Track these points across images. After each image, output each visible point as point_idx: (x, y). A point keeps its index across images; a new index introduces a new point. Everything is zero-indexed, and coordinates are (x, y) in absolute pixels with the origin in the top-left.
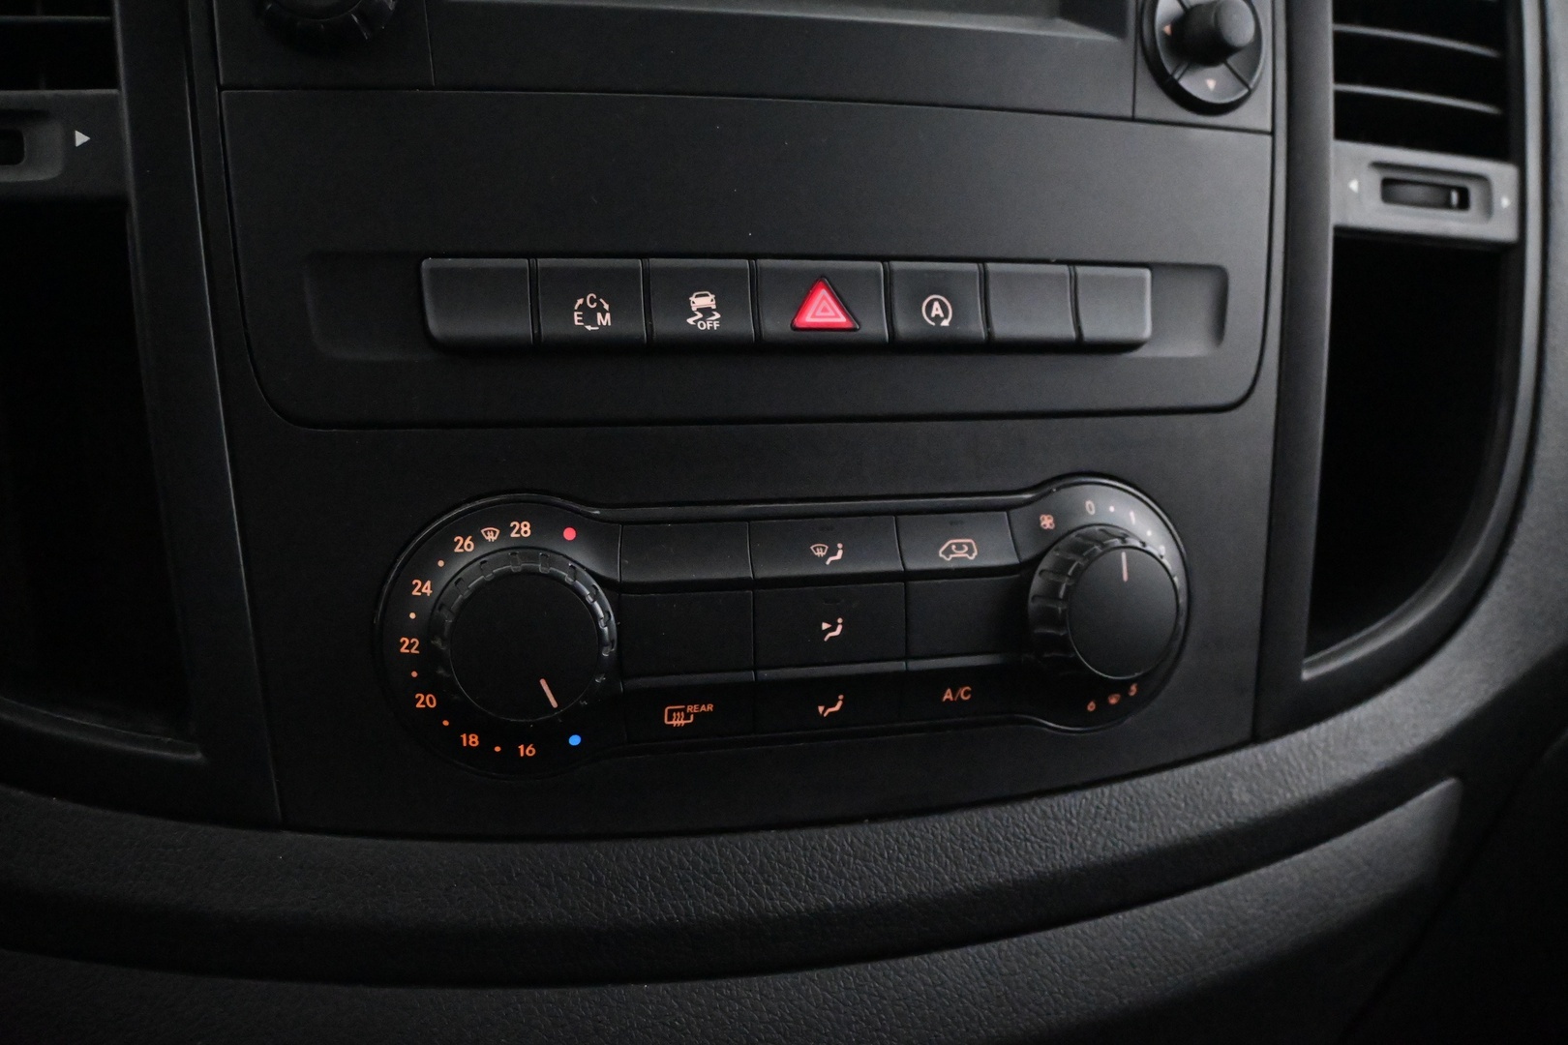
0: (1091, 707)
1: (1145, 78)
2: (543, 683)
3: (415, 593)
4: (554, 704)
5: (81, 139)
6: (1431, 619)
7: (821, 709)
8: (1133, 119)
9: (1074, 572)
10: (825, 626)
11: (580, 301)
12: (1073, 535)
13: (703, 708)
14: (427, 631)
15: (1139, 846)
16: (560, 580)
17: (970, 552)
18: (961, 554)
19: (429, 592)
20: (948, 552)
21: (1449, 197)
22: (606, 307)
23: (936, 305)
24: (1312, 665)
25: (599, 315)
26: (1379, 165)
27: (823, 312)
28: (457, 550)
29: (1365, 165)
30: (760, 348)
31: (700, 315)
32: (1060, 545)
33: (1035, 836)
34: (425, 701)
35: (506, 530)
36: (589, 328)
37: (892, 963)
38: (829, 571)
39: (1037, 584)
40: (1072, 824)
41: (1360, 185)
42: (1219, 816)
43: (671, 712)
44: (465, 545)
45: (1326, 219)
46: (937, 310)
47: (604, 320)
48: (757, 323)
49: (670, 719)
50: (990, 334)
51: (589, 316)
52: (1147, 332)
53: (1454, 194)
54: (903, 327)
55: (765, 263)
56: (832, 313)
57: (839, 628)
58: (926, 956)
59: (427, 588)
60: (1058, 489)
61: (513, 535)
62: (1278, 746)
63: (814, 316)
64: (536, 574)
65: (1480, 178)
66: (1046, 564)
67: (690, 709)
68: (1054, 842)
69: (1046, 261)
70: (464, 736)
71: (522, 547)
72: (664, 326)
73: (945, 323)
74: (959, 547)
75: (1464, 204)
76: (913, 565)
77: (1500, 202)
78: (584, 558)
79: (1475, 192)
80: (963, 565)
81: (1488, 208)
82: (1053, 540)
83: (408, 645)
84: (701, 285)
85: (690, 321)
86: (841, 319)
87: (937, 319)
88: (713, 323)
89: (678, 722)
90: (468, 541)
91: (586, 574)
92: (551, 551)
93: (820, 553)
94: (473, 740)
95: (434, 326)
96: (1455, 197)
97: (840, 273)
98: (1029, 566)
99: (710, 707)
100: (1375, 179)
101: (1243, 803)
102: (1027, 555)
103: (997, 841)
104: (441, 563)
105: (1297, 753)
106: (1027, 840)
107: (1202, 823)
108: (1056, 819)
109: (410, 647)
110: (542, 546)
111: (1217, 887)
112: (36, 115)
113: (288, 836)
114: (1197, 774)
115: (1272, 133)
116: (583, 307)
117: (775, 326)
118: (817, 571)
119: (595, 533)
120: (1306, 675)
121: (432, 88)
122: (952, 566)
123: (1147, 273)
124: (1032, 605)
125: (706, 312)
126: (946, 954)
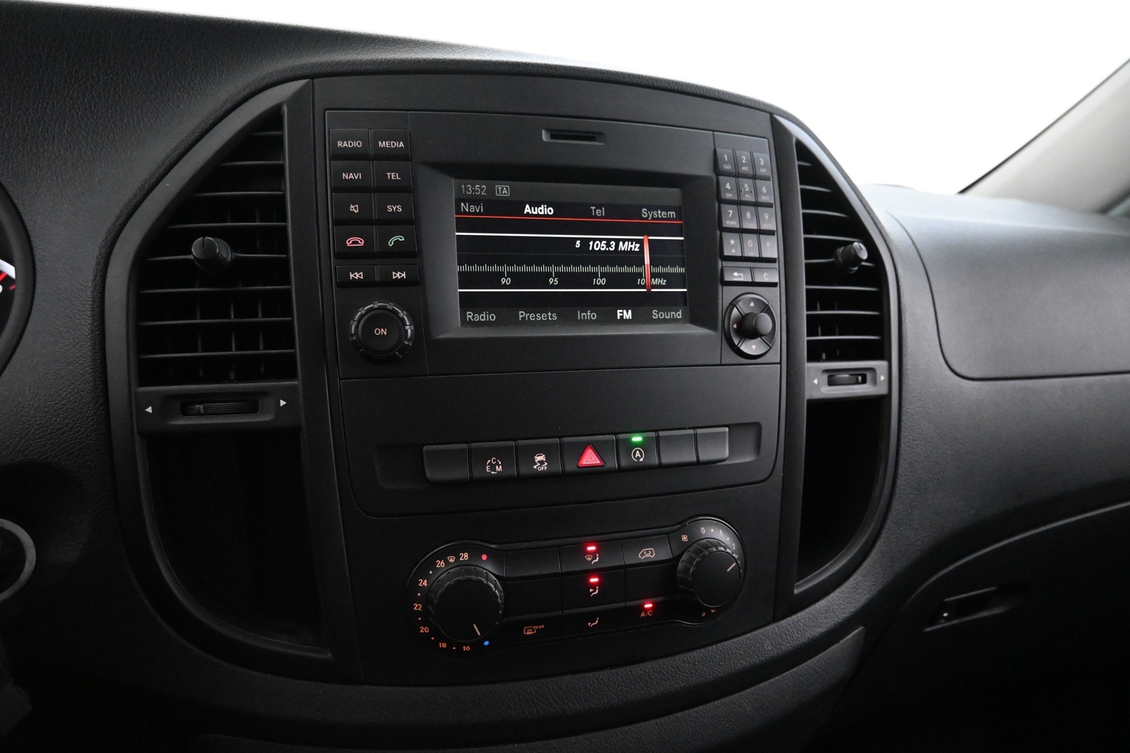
0: (704, 614)
1: (726, 347)
2: (475, 626)
3: (420, 585)
4: (479, 634)
5: (282, 403)
6: (849, 562)
7: (589, 624)
8: (721, 365)
9: (696, 564)
10: (591, 590)
11: (489, 461)
12: (696, 545)
13: (540, 627)
14: (426, 601)
15: (724, 673)
16: (482, 582)
17: (652, 554)
18: (648, 555)
19: (426, 585)
20: (643, 555)
21: (858, 379)
22: (500, 463)
23: (638, 452)
24: (798, 587)
25: (497, 467)
26: (826, 371)
27: (590, 459)
28: (437, 566)
29: (820, 372)
30: (564, 476)
31: (539, 464)
32: (690, 549)
33: (680, 671)
34: (424, 630)
35: (458, 557)
36: (493, 473)
37: (619, 729)
38: (592, 568)
39: (681, 565)
40: (696, 665)
41: (818, 381)
42: (759, 657)
43: (526, 629)
44: (441, 564)
45: (804, 397)
46: (638, 454)
47: (499, 469)
48: (563, 466)
49: (526, 632)
50: (660, 463)
51: (493, 468)
52: (727, 454)
53: (861, 377)
54: (624, 463)
55: (566, 439)
56: (594, 460)
57: (597, 591)
58: (633, 726)
59: (425, 583)
60: (689, 523)
61: (461, 559)
62: (783, 622)
63: (587, 461)
64: (471, 580)
65: (872, 370)
66: (683, 558)
67: (534, 627)
68: (688, 673)
69: (684, 429)
70: (440, 644)
71: (464, 564)
72: (524, 470)
73: (641, 460)
74: (647, 552)
75: (864, 381)
76: (628, 562)
77: (880, 378)
78: (490, 567)
79: (869, 376)
80: (648, 560)
81: (875, 382)
82: (687, 546)
83: (417, 607)
84: (539, 450)
85: (535, 467)
86: (598, 462)
87: (638, 458)
88: (544, 467)
89: (529, 633)
90: (442, 563)
91: (491, 575)
92: (477, 566)
93: (589, 559)
94: (444, 645)
95: (429, 474)
96: (860, 378)
97: (598, 442)
98: (677, 559)
99: (543, 626)
100: (825, 377)
101: (769, 650)
102: (677, 553)
103: (664, 674)
104: (431, 572)
105: (792, 626)
106: (676, 673)
107: (751, 661)
108: (689, 663)
109: (418, 607)
110: (475, 564)
111: (758, 686)
112: (264, 393)
113: (367, 687)
114: (749, 638)
115: (780, 363)
116: (490, 463)
117: (570, 467)
118: (589, 567)
119: (495, 557)
120: (796, 592)
121: (427, 375)
122: (645, 561)
123: (727, 429)
124: (679, 575)
125: (542, 462)
126: (642, 724)
